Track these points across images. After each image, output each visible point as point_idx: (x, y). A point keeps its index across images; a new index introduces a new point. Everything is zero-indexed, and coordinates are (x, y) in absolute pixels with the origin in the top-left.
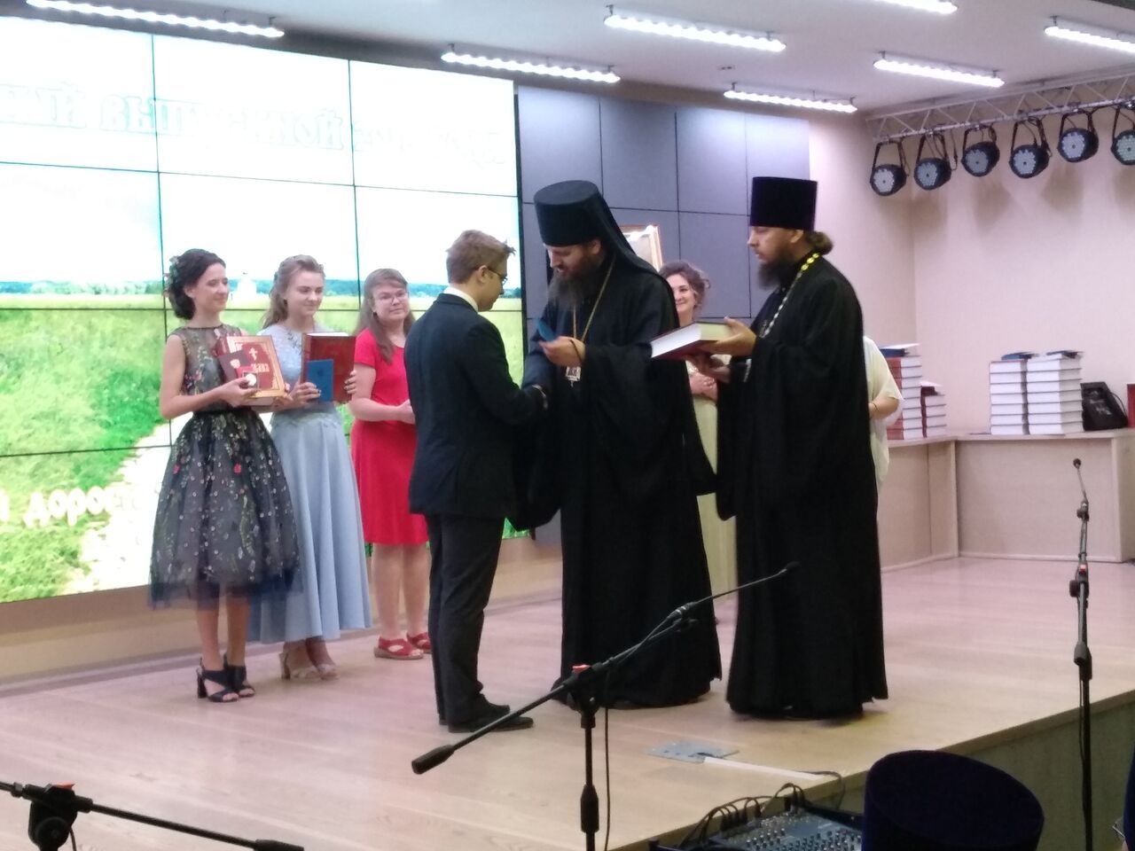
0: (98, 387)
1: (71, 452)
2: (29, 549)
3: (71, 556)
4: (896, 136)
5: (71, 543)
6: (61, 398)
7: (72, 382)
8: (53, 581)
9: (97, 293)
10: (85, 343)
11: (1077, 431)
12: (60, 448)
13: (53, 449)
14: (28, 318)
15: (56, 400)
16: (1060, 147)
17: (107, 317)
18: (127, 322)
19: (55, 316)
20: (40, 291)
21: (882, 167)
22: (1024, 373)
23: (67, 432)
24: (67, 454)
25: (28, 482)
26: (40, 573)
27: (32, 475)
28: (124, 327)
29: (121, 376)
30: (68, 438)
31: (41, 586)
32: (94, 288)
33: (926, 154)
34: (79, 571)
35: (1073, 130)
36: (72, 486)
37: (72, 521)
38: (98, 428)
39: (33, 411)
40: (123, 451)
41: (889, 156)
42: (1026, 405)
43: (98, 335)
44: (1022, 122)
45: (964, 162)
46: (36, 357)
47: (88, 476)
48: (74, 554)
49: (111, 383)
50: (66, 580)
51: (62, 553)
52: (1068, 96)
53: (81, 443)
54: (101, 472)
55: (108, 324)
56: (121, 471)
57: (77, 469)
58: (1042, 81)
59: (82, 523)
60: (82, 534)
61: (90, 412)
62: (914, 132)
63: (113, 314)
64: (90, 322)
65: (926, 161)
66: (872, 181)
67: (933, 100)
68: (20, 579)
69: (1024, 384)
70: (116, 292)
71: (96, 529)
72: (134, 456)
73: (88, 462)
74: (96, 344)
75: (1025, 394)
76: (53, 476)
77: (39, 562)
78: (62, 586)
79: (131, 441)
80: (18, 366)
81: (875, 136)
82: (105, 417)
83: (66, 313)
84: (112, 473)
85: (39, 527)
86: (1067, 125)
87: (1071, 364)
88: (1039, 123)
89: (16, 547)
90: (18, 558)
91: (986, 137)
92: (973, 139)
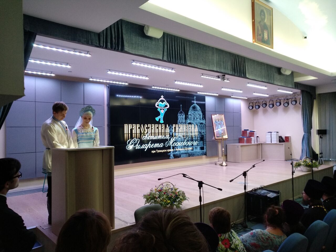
4: (252, 102)
11: (278, 143)
16: (276, 104)
21: (250, 106)
22: (271, 135)
33: (257, 104)
35: (278, 102)
41: (251, 104)
42: (271, 139)
44: (270, 101)
45: (262, 106)
52: (277, 97)
58: (273, 95)
62: (255, 101)
65: (257, 105)
66: (249, 108)
67: (258, 97)
69: (271, 136)
75: (271, 137)
81: (249, 101)
86: (277, 101)
87: (277, 133)
88: (273, 101)
91: (265, 102)
92: (263, 103)
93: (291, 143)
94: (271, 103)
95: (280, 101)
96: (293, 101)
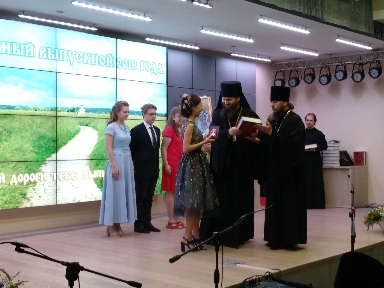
0: (35, 141)
1: (25, 161)
2: (11, 192)
3: (24, 195)
4: (282, 70)
5: (24, 191)
6: (23, 144)
7: (26, 139)
8: (18, 203)
9: (36, 110)
10: (31, 126)
11: (338, 166)
12: (22, 160)
13: (20, 160)
14: (14, 118)
15: (21, 144)
17: (38, 118)
18: (44, 120)
19: (22, 117)
20: (18, 109)
21: (278, 79)
23: (24, 155)
24: (24, 162)
25: (11, 171)
26: (14, 201)
27: (13, 168)
28: (43, 121)
29: (42, 137)
30: (25, 157)
31: (14, 205)
32: (35, 109)
33: (292, 76)
34: (26, 200)
36: (25, 173)
37: (25, 184)
38: (34, 154)
39: (14, 148)
40: (42, 162)
41: (280, 76)
43: (35, 124)
45: (304, 79)
46: (16, 130)
47: (30, 169)
48: (25, 195)
49: (39, 140)
50: (22, 203)
51: (21, 194)
53: (29, 159)
54: (34, 168)
55: (39, 120)
56: (41, 168)
57: (27, 167)
59: (28, 184)
60: (28, 188)
61: (32, 149)
62: (288, 69)
63: (40, 117)
64: (33, 120)
65: (292, 78)
68: (8, 202)
70: (42, 110)
71: (32, 187)
72: (45, 163)
73: (30, 165)
74: (35, 127)
76: (20, 169)
77: (14, 197)
78: (20, 205)
79: (44, 159)
80: (10, 133)
82: (36, 151)
83: (26, 117)
84: (38, 169)
85: (14, 185)
87: (337, 145)
89: (7, 192)
90: (7, 196)
91: (312, 72)
92: (308, 72)
93: (367, 168)
94: (324, 72)
95: (345, 68)
96: (373, 68)
